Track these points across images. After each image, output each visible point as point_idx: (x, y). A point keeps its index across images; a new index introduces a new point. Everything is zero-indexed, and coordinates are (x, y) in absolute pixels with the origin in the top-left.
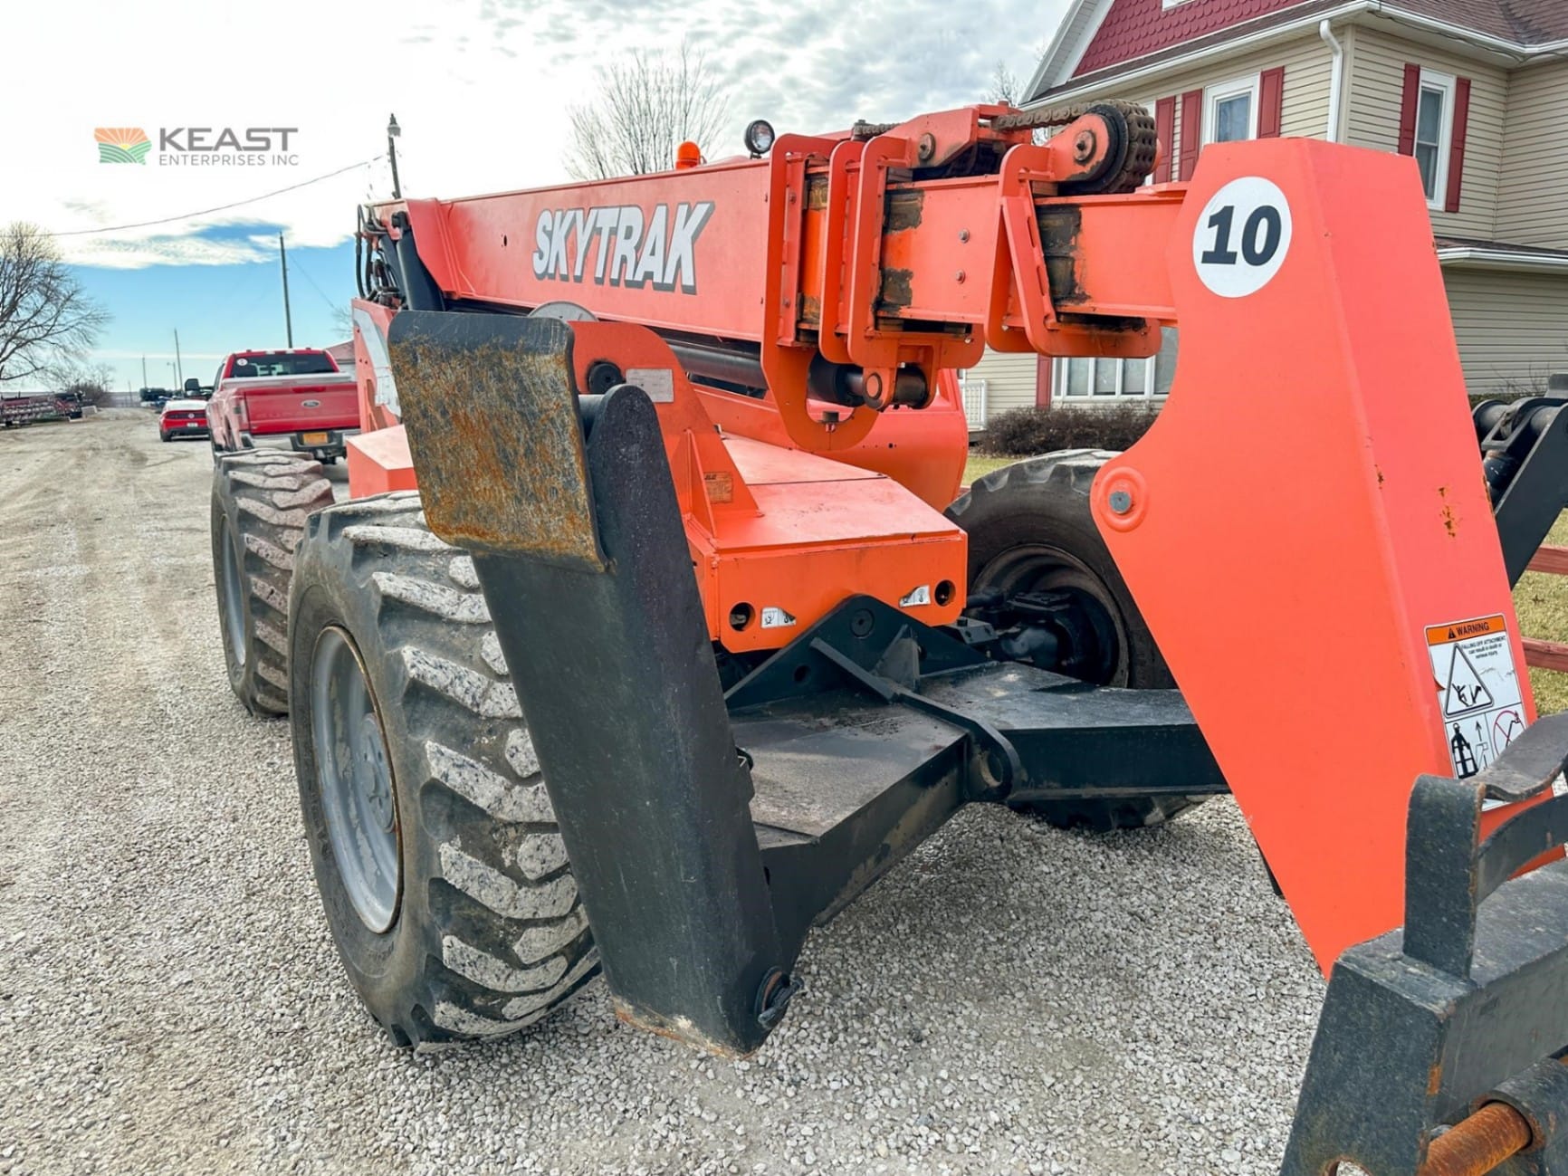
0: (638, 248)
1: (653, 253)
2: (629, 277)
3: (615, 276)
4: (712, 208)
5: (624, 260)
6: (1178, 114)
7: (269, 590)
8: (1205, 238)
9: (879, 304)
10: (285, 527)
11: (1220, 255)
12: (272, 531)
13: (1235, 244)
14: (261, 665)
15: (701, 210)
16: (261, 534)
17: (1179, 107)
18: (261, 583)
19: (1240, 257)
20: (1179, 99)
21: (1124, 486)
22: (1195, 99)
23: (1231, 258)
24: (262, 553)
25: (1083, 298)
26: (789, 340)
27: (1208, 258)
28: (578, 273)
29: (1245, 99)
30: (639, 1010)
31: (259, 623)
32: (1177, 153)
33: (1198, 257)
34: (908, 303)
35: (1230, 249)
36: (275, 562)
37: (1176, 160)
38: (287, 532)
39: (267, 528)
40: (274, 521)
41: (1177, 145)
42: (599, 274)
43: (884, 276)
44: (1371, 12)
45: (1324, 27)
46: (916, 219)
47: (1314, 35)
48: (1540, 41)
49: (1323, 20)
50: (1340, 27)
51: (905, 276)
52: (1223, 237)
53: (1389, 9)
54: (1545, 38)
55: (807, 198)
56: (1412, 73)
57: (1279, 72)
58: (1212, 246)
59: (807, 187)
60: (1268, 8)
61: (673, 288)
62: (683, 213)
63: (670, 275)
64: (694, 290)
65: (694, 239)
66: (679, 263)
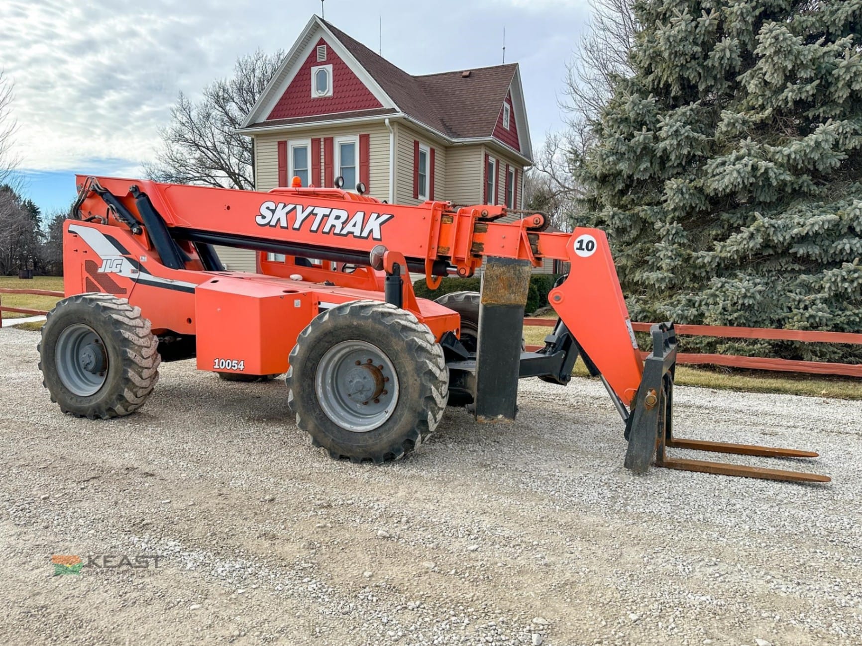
0: (345, 223)
1: (354, 225)
2: (337, 231)
3: (326, 229)
4: (392, 216)
5: (333, 226)
6: (322, 147)
7: (134, 354)
8: (577, 245)
9: (472, 251)
10: (136, 327)
11: (580, 248)
12: (131, 329)
13: (584, 246)
14: (126, 390)
15: (385, 217)
16: (126, 329)
17: (322, 143)
18: (131, 352)
19: (586, 249)
20: (322, 140)
21: (558, 295)
22: (330, 142)
23: (583, 249)
24: (130, 339)
25: (541, 254)
26: (434, 258)
27: (577, 249)
28: (297, 226)
29: (353, 145)
30: (487, 417)
31: (129, 370)
32: (323, 164)
33: (575, 249)
34: (482, 251)
36: (136, 342)
37: (323, 167)
38: (137, 329)
39: (128, 327)
40: (131, 324)
41: (323, 161)
42: (314, 228)
43: (473, 243)
44: (405, 118)
45: (387, 121)
46: (485, 231)
47: (382, 124)
48: (457, 138)
49: (386, 118)
50: (392, 122)
51: (481, 244)
52: (581, 245)
53: (411, 119)
54: (458, 136)
55: (442, 220)
56: (416, 144)
57: (367, 136)
58: (578, 247)
59: (442, 217)
60: (360, 108)
61: (366, 238)
62: (374, 216)
63: (365, 234)
64: (380, 240)
65: (381, 224)
66: (371, 231)
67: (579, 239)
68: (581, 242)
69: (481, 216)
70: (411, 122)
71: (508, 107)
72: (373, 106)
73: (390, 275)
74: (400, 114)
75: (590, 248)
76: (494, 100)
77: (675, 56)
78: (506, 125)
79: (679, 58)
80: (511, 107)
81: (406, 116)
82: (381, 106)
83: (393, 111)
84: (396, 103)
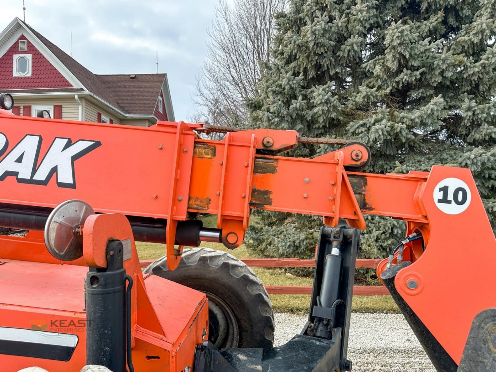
1: (19, 160)
4: (97, 144)
6: (22, 112)
8: (438, 195)
9: (251, 203)
11: (445, 200)
13: (450, 197)
15: (81, 146)
17: (22, 110)
19: (453, 202)
20: (22, 107)
22: (28, 109)
23: (450, 202)
25: (371, 209)
26: (183, 217)
27: (440, 201)
29: (48, 111)
33: (436, 201)
35: (449, 199)
43: (254, 191)
44: (91, 96)
45: (76, 97)
46: (273, 170)
47: (72, 98)
48: (128, 114)
49: (76, 95)
50: (81, 98)
51: (266, 192)
52: (445, 195)
53: (95, 96)
54: (129, 113)
55: (195, 153)
56: (99, 115)
57: (60, 107)
58: (441, 198)
59: (195, 147)
60: (55, 86)
61: (44, 183)
62: (60, 143)
63: (41, 175)
64: (72, 186)
65: (74, 158)
66: (54, 170)
67: (441, 184)
68: (445, 190)
69: (261, 147)
70: (95, 99)
71: (161, 99)
72: (65, 86)
73: (100, 270)
74: (87, 92)
75: (460, 199)
76: (152, 93)
77: (317, 46)
78: (161, 110)
79: (320, 48)
80: (163, 100)
81: (92, 94)
82: (72, 86)
83: (82, 90)
84: (84, 85)
